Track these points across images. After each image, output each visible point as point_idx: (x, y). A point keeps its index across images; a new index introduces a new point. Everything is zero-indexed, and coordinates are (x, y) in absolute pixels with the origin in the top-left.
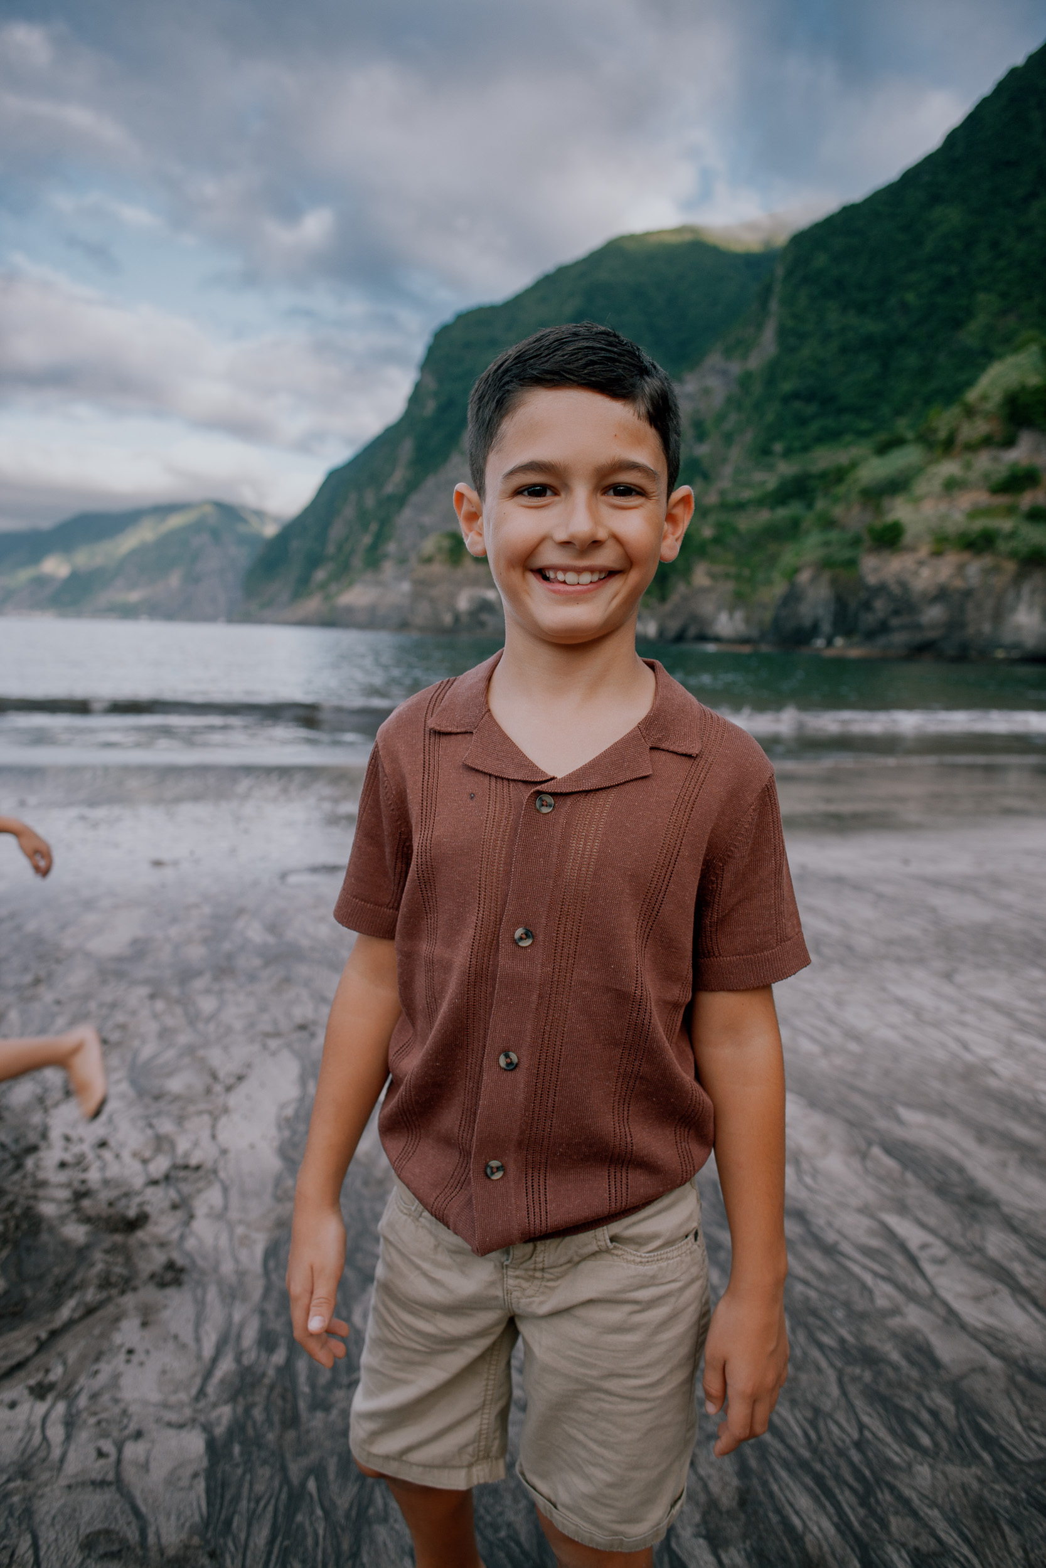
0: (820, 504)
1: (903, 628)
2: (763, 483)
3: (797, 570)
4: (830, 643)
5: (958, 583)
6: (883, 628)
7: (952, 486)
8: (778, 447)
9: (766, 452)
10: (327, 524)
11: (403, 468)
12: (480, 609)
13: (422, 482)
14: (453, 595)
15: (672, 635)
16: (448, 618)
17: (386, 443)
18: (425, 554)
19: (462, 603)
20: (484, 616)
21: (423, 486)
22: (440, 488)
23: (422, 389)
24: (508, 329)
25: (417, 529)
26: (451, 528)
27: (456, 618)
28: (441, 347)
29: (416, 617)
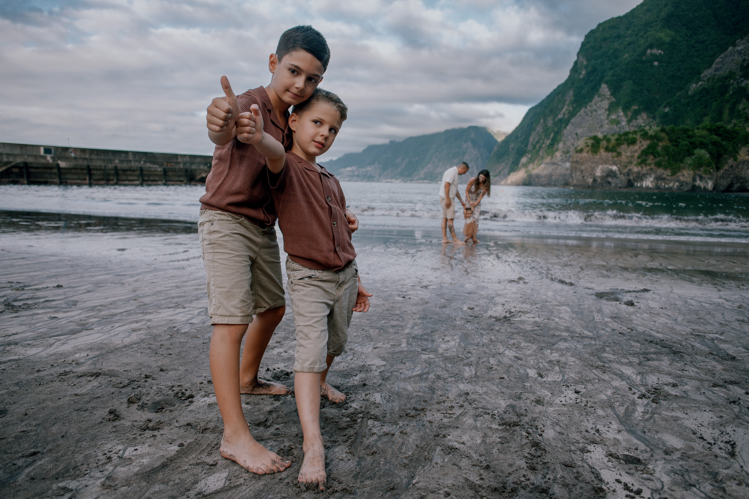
10: (528, 135)
11: (568, 106)
12: (608, 175)
13: (578, 112)
14: (593, 169)
15: (722, 188)
16: (590, 180)
17: (559, 93)
18: (579, 148)
19: (598, 173)
20: (610, 179)
21: (579, 114)
22: (588, 114)
23: (579, 64)
24: (627, 29)
25: (574, 136)
26: (593, 134)
27: (595, 180)
28: (589, 42)
29: (573, 180)
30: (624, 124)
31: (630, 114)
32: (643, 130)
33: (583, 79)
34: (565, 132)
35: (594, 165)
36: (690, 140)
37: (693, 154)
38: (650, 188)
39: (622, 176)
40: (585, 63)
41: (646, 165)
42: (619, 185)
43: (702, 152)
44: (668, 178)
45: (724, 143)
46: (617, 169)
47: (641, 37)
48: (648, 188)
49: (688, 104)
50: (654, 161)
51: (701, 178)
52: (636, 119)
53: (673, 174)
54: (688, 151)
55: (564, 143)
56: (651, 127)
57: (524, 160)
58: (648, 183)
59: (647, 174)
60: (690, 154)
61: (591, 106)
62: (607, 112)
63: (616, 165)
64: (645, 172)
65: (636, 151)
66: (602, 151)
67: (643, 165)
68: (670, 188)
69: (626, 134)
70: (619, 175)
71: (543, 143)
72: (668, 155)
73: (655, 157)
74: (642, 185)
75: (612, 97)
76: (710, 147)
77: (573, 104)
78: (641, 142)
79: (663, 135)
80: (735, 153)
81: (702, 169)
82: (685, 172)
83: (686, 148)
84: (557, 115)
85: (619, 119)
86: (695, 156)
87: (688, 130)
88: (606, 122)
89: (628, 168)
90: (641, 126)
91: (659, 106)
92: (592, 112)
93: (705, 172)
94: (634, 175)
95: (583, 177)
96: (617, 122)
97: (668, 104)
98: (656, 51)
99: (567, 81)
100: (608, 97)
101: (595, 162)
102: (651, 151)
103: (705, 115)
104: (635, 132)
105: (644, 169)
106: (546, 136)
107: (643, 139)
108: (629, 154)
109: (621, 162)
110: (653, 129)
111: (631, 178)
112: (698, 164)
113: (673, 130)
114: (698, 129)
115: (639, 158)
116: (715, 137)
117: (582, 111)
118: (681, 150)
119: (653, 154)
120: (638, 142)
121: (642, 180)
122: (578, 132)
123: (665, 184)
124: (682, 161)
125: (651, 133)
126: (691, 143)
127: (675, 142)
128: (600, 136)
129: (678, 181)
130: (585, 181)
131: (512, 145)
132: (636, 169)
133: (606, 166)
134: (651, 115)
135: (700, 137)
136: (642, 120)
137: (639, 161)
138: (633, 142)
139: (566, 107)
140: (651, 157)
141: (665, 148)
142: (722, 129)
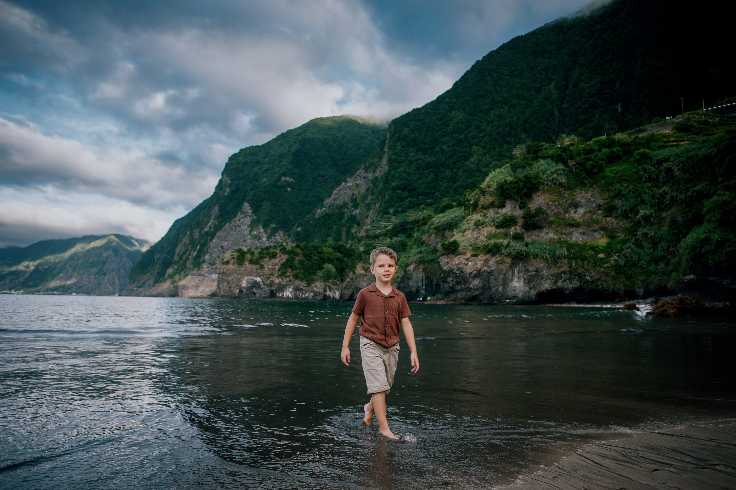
0: (415, 235)
1: (462, 290)
2: (386, 227)
3: (408, 265)
4: (425, 299)
5: (486, 268)
6: (453, 290)
7: (478, 225)
8: (391, 211)
9: (386, 213)
10: (175, 246)
11: (214, 220)
12: (253, 287)
13: (223, 226)
14: (239, 280)
15: (346, 298)
16: (237, 291)
17: (205, 208)
18: (225, 260)
19: (244, 284)
20: (255, 290)
21: (224, 228)
22: (232, 229)
23: (223, 183)
24: (265, 157)
25: (220, 248)
26: (237, 248)
27: (241, 291)
28: (233, 164)
29: (220, 291)
30: (264, 239)
31: (269, 231)
32: (282, 245)
33: (228, 196)
34: (211, 244)
35: (240, 276)
36: (320, 255)
37: (323, 268)
38: (290, 298)
39: (266, 287)
40: (229, 182)
41: (286, 277)
42: (263, 296)
43: (329, 266)
44: (304, 288)
45: (345, 259)
46: (261, 280)
47: (276, 165)
48: (288, 298)
49: (315, 226)
50: (292, 274)
51: (330, 289)
52: (275, 236)
53: (309, 285)
54: (319, 265)
55: (210, 255)
56: (287, 243)
57: (170, 271)
58: (288, 293)
59: (287, 285)
60: (321, 268)
61: (235, 221)
62: (250, 228)
63: (260, 277)
64: (285, 284)
65: (276, 264)
66: (247, 263)
67: (283, 277)
68: (306, 298)
69: (268, 248)
70: (262, 286)
71: (190, 255)
72: (303, 269)
73: (293, 270)
74: (283, 295)
75: (253, 215)
76: (335, 262)
77: (218, 218)
78: (280, 256)
79: (298, 250)
80: (353, 268)
81: (330, 281)
82: (318, 284)
83: (317, 262)
84: (203, 228)
85: (260, 234)
86: (325, 269)
87: (318, 247)
88: (249, 237)
89: (271, 280)
90: (279, 242)
91: (293, 225)
92: (236, 227)
93: (333, 283)
94: (276, 286)
95: (230, 288)
96: (259, 238)
97: (300, 225)
98: (288, 179)
99: (212, 196)
100: (250, 214)
101: (240, 274)
102: (289, 264)
103: (329, 235)
104: (275, 247)
105: (284, 280)
106: (192, 248)
107: (282, 253)
108: (270, 267)
109: (264, 273)
110: (290, 245)
111: (274, 288)
112: (327, 277)
113: (306, 247)
114: (325, 246)
115: (279, 270)
116: (339, 254)
117: (227, 225)
118: (313, 264)
119: (291, 267)
120: (278, 256)
121: (283, 291)
122: (223, 245)
123: (303, 294)
124: (314, 274)
125: (289, 248)
126: (321, 258)
127: (308, 257)
128: (245, 249)
129: (312, 291)
130: (232, 291)
131: (157, 256)
132: (277, 281)
133: (251, 278)
134: (287, 233)
135: (327, 253)
136: (279, 237)
137: (280, 273)
138: (274, 256)
139: (212, 221)
140: (290, 270)
141: (301, 262)
142: (343, 248)
